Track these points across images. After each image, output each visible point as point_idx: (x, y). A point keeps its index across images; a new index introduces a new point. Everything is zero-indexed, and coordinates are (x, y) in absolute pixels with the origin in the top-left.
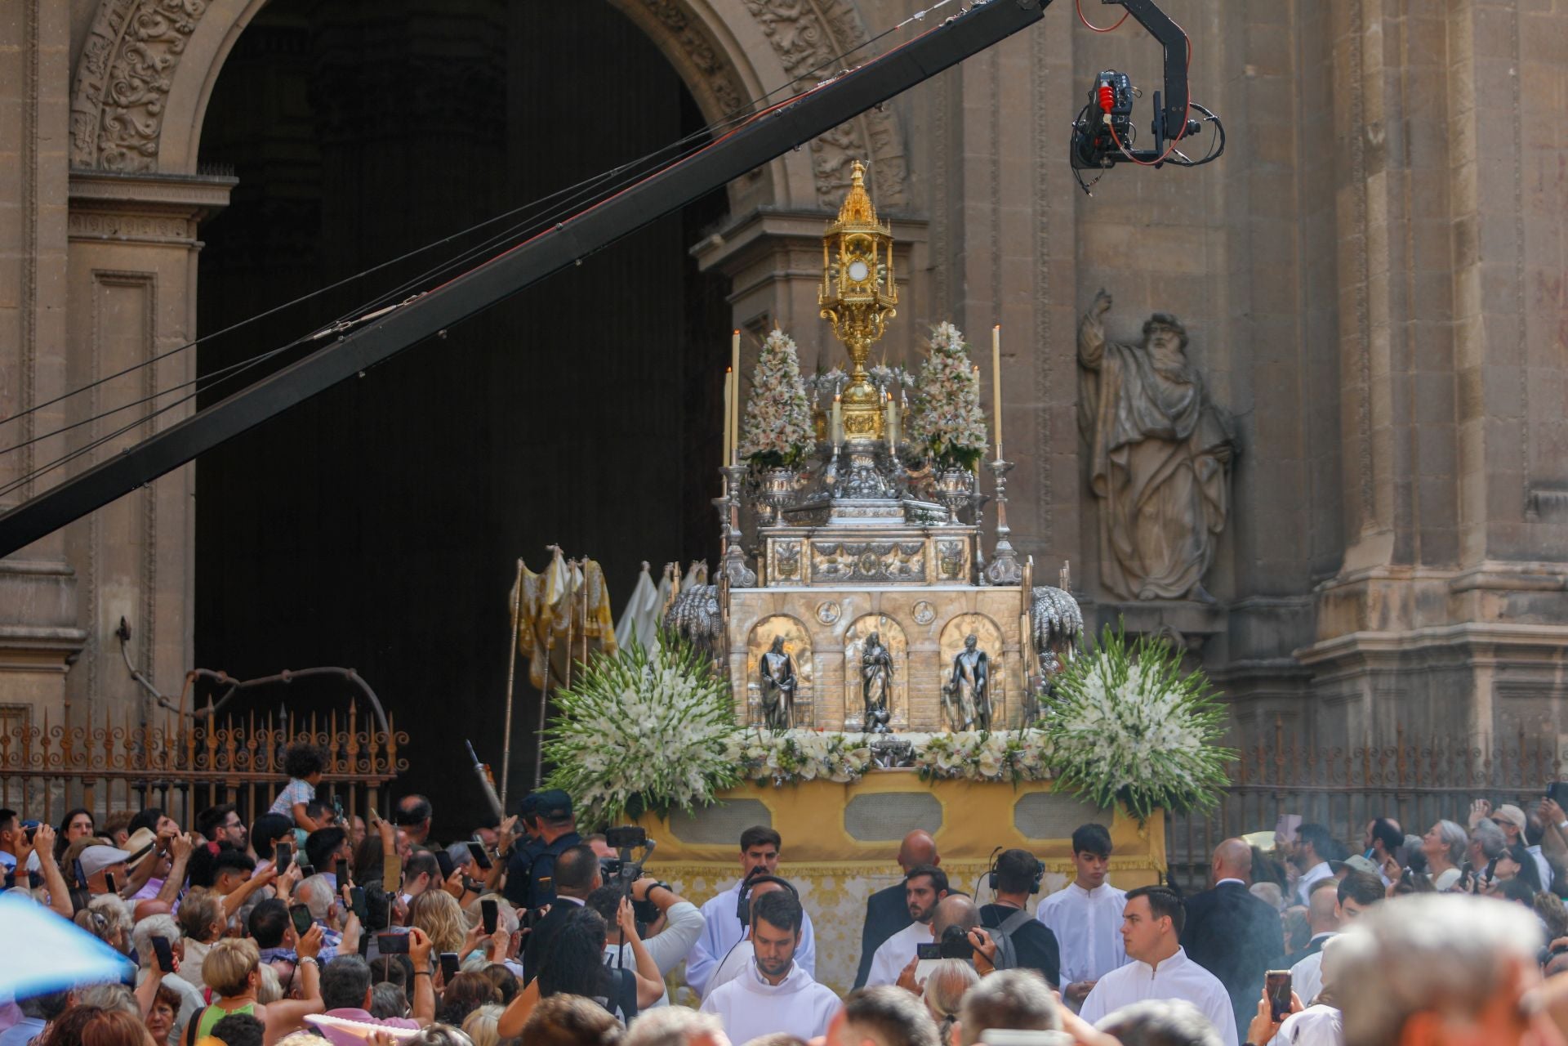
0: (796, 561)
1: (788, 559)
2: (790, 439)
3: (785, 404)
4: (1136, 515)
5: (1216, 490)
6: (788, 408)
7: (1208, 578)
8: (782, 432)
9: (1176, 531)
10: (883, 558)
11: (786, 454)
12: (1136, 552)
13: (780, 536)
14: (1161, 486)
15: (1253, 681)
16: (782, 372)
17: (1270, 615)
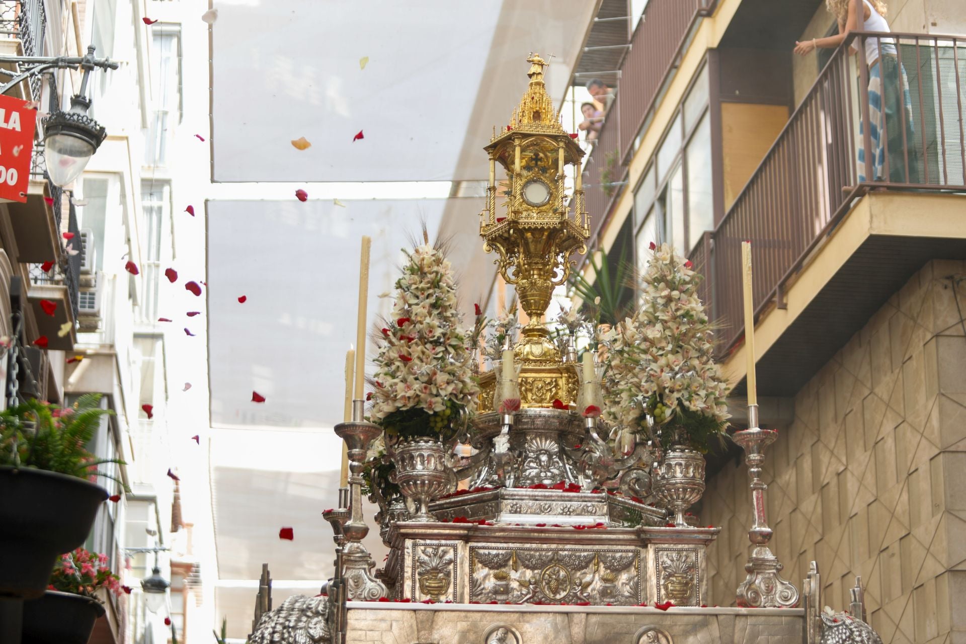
0: (448, 574)
1: (436, 570)
2: (443, 393)
3: (436, 343)
6: (441, 349)
8: (430, 382)
10: (578, 574)
11: (436, 414)
13: (424, 537)
16: (432, 300)
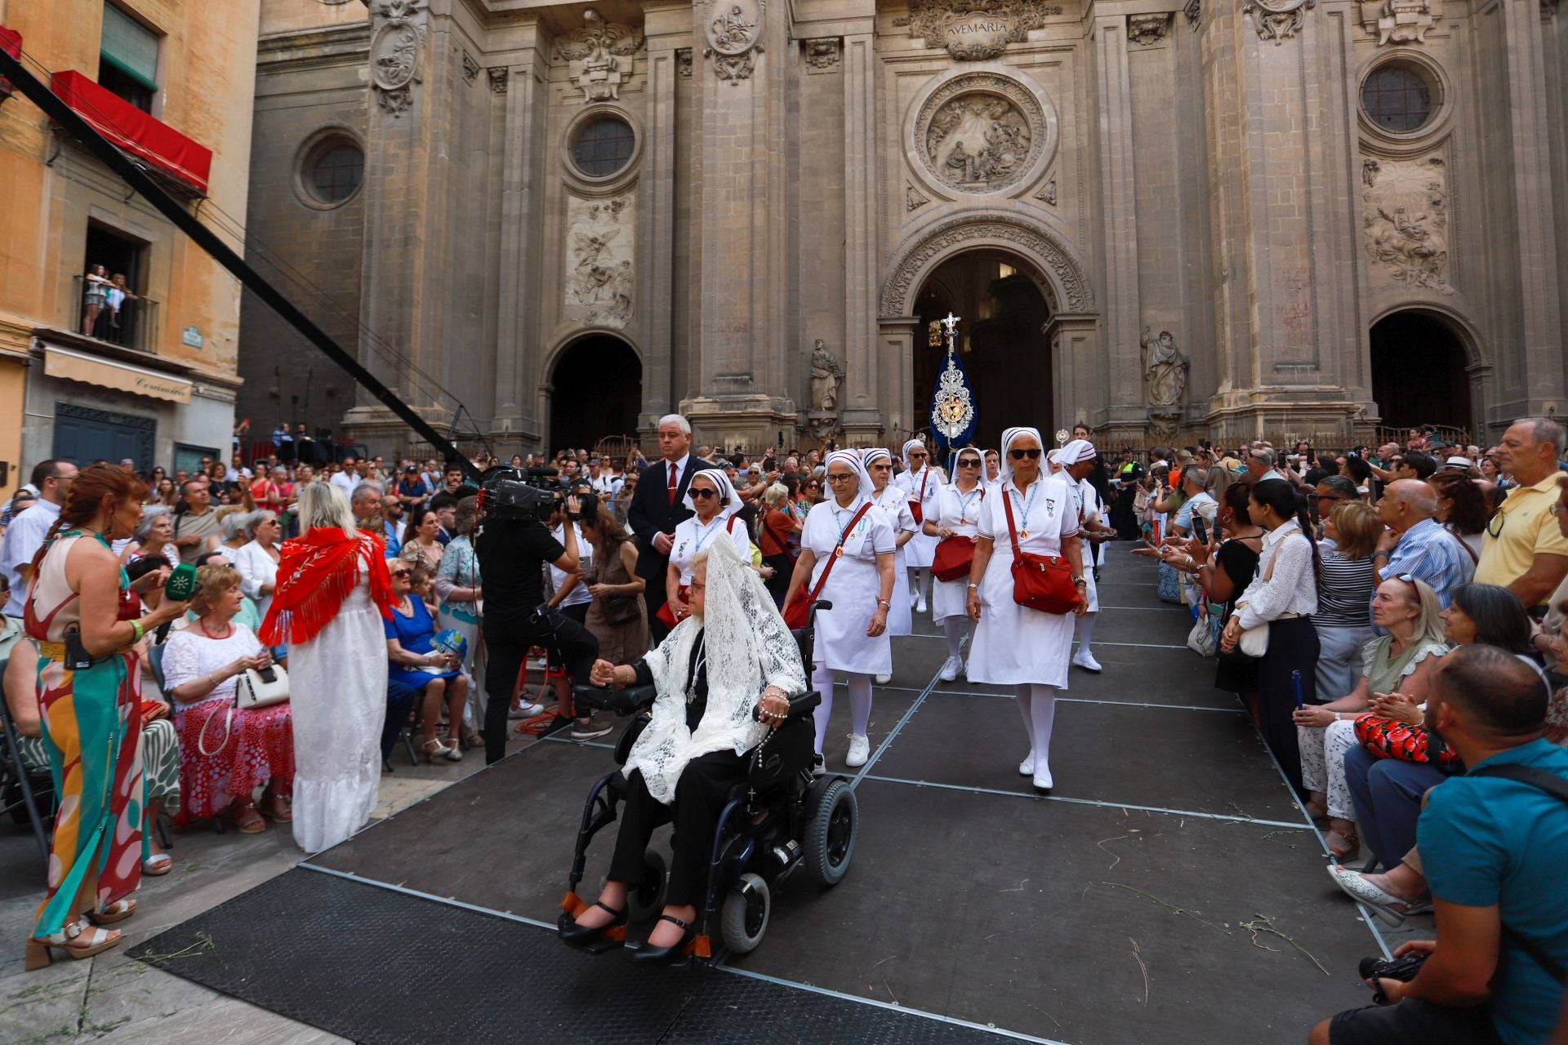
4: (1158, 384)
5: (1182, 376)
7: (1179, 399)
9: (1169, 387)
12: (1159, 394)
14: (1165, 376)
15: (1192, 426)
17: (1197, 408)
